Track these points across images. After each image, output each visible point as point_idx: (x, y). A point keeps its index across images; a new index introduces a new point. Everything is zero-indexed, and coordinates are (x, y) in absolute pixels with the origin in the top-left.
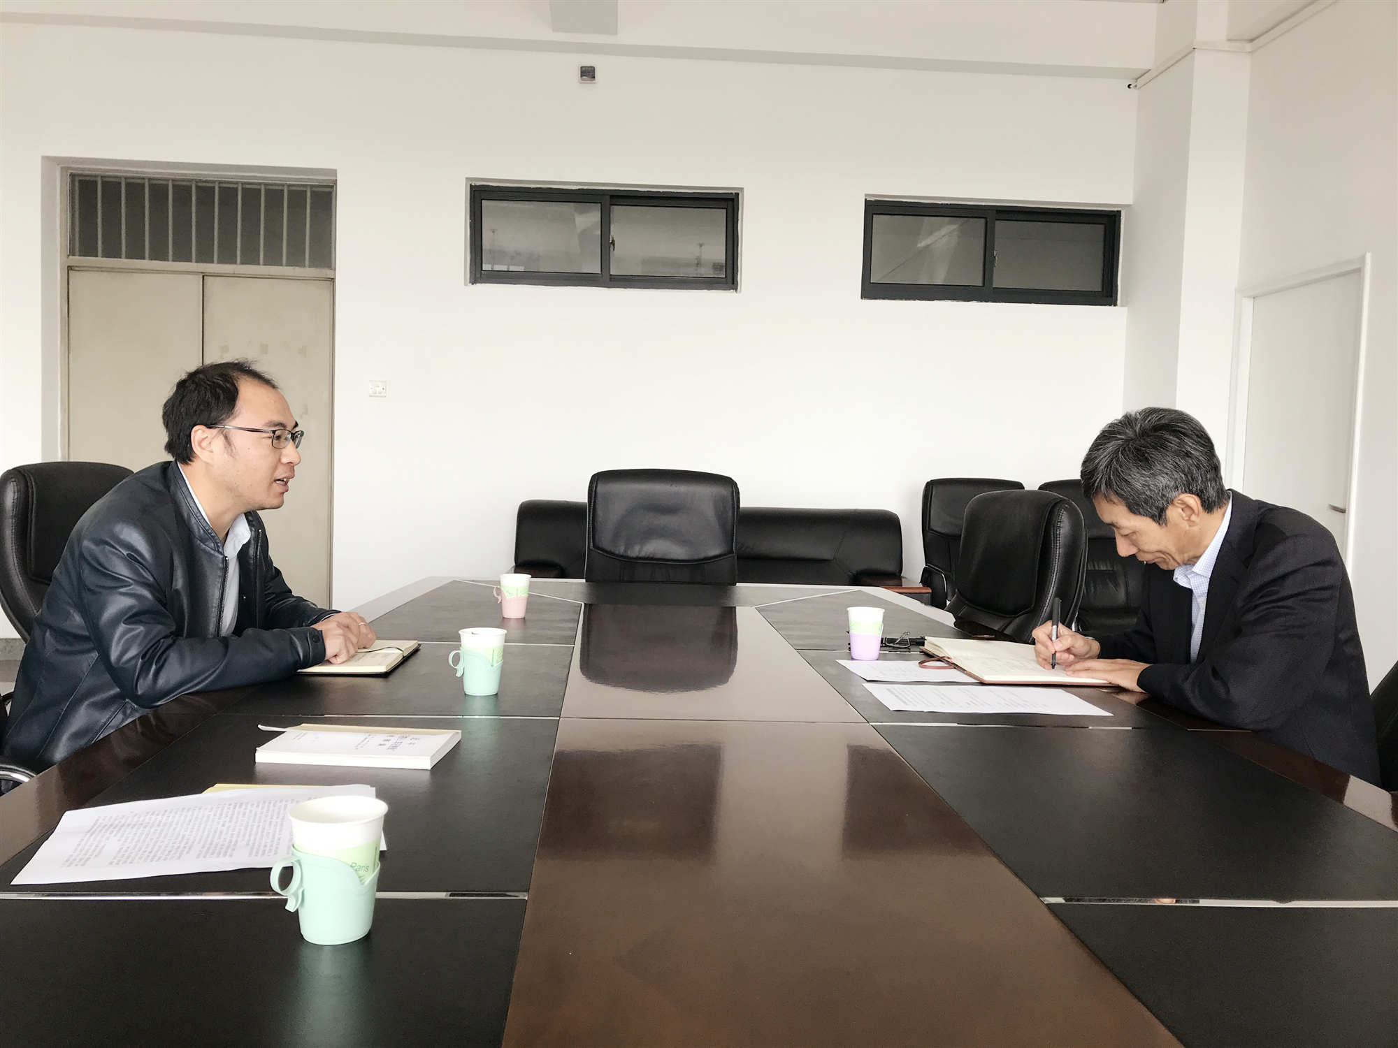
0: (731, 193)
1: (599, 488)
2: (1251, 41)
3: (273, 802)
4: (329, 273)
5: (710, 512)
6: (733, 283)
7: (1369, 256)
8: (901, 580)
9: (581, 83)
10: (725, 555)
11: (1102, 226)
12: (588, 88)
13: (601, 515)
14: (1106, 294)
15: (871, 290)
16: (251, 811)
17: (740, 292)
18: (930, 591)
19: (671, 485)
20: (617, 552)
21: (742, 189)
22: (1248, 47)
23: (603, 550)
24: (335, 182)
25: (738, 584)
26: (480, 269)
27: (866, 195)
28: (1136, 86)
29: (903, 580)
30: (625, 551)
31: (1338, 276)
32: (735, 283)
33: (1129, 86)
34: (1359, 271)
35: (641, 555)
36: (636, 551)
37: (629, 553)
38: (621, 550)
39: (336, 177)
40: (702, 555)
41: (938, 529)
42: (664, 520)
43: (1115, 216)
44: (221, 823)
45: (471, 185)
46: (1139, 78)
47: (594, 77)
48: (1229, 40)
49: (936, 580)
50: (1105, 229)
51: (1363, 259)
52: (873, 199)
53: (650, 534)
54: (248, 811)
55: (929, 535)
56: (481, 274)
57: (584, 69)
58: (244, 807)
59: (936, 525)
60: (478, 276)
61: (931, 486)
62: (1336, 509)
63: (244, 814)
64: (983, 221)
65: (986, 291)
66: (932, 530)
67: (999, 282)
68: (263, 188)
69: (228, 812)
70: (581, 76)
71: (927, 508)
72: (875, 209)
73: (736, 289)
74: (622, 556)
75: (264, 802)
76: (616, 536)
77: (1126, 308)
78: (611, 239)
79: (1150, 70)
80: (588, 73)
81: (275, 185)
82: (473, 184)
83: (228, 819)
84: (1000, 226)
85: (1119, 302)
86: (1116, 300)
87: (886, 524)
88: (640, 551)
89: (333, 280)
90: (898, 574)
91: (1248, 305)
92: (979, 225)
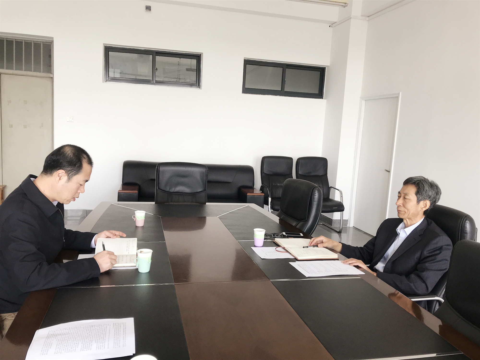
0: (199, 54)
1: (160, 169)
2: (368, 17)
3: (102, 325)
4: (51, 76)
5: (198, 177)
6: (199, 86)
7: (401, 93)
8: (254, 190)
9: (146, 12)
10: (203, 191)
11: (320, 72)
12: (148, 13)
13: (161, 178)
14: (320, 95)
15: (246, 90)
16: (96, 329)
17: (201, 89)
18: (264, 194)
19: (185, 168)
20: (166, 190)
21: (202, 53)
22: (367, 18)
23: (161, 190)
24: (53, 41)
25: (207, 203)
26: (108, 77)
27: (244, 58)
28: (332, 27)
29: (254, 189)
30: (169, 190)
31: (391, 98)
32: (200, 85)
33: (330, 26)
34: (397, 97)
35: (175, 191)
36: (173, 190)
37: (170, 191)
38: (168, 189)
39: (53, 39)
40: (195, 191)
41: (265, 173)
42: (183, 180)
43: (324, 69)
44: (87, 333)
45: (105, 46)
46: (333, 24)
47: (150, 10)
48: (362, 16)
49: (265, 189)
50: (320, 73)
51: (399, 94)
52: (246, 59)
53: (178, 184)
54: (95, 328)
55: (263, 174)
56: (108, 78)
57: (147, 7)
58: (94, 327)
59: (265, 171)
60: (107, 79)
61: (264, 158)
62: (387, 171)
63: (94, 329)
64: (282, 69)
65: (282, 93)
66: (264, 173)
67: (286, 90)
68: (23, 41)
69: (89, 329)
70: (146, 9)
71: (262, 166)
72: (248, 62)
73: (200, 88)
74: (168, 192)
75: (100, 325)
76: (166, 185)
77: (326, 100)
78: (156, 68)
79: (336, 22)
80: (148, 8)
81: (29, 41)
82: (106, 46)
83: (89, 331)
84: (288, 71)
85: (324, 97)
86: (323, 97)
87: (249, 170)
88: (174, 190)
89: (52, 78)
90: (253, 187)
91: (364, 102)
92: (280, 70)
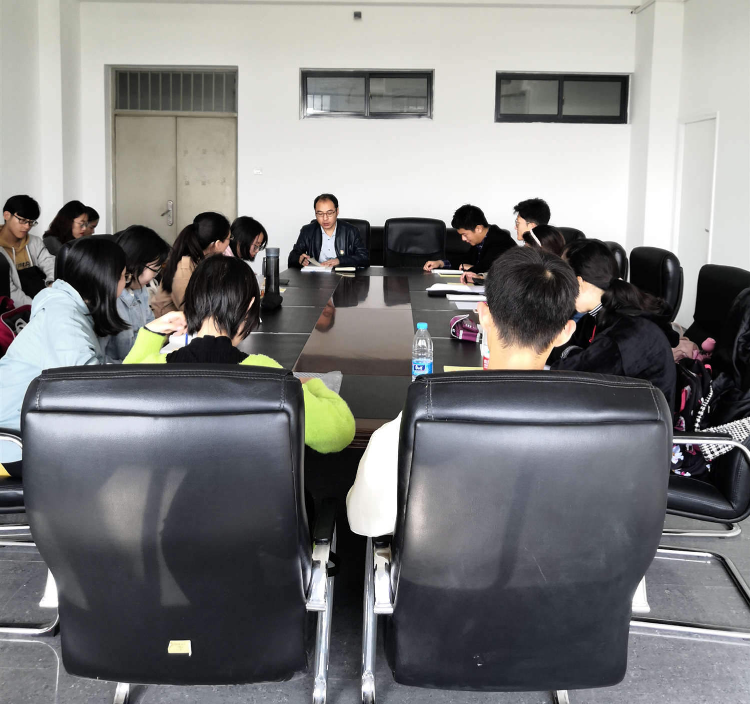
0: (429, 71)
1: (389, 226)
4: (235, 115)
5: (434, 235)
9: (355, 20)
10: (439, 252)
11: (619, 83)
12: (358, 23)
14: (621, 118)
15: (501, 118)
17: (434, 119)
19: (419, 224)
21: (434, 70)
23: (391, 250)
24: (238, 70)
27: (497, 71)
28: (635, 13)
32: (432, 115)
33: (632, 12)
34: (714, 119)
38: (398, 250)
40: (431, 252)
42: (416, 238)
43: (626, 78)
46: (637, 8)
47: (361, 17)
51: (716, 114)
52: (500, 72)
53: (410, 244)
57: (356, 13)
60: (305, 115)
62: (707, 231)
64: (557, 82)
65: (560, 118)
67: (565, 113)
68: (203, 73)
70: (355, 17)
72: (503, 78)
76: (396, 245)
77: (632, 125)
78: (370, 94)
80: (358, 15)
81: (209, 72)
82: (303, 70)
84: (567, 84)
85: (628, 122)
88: (406, 251)
89: (236, 118)
91: (682, 127)
92: (555, 84)
